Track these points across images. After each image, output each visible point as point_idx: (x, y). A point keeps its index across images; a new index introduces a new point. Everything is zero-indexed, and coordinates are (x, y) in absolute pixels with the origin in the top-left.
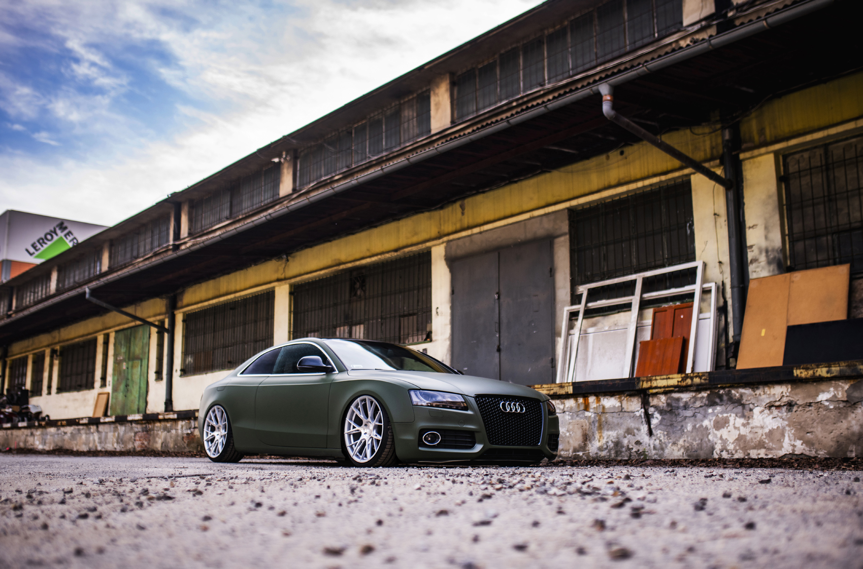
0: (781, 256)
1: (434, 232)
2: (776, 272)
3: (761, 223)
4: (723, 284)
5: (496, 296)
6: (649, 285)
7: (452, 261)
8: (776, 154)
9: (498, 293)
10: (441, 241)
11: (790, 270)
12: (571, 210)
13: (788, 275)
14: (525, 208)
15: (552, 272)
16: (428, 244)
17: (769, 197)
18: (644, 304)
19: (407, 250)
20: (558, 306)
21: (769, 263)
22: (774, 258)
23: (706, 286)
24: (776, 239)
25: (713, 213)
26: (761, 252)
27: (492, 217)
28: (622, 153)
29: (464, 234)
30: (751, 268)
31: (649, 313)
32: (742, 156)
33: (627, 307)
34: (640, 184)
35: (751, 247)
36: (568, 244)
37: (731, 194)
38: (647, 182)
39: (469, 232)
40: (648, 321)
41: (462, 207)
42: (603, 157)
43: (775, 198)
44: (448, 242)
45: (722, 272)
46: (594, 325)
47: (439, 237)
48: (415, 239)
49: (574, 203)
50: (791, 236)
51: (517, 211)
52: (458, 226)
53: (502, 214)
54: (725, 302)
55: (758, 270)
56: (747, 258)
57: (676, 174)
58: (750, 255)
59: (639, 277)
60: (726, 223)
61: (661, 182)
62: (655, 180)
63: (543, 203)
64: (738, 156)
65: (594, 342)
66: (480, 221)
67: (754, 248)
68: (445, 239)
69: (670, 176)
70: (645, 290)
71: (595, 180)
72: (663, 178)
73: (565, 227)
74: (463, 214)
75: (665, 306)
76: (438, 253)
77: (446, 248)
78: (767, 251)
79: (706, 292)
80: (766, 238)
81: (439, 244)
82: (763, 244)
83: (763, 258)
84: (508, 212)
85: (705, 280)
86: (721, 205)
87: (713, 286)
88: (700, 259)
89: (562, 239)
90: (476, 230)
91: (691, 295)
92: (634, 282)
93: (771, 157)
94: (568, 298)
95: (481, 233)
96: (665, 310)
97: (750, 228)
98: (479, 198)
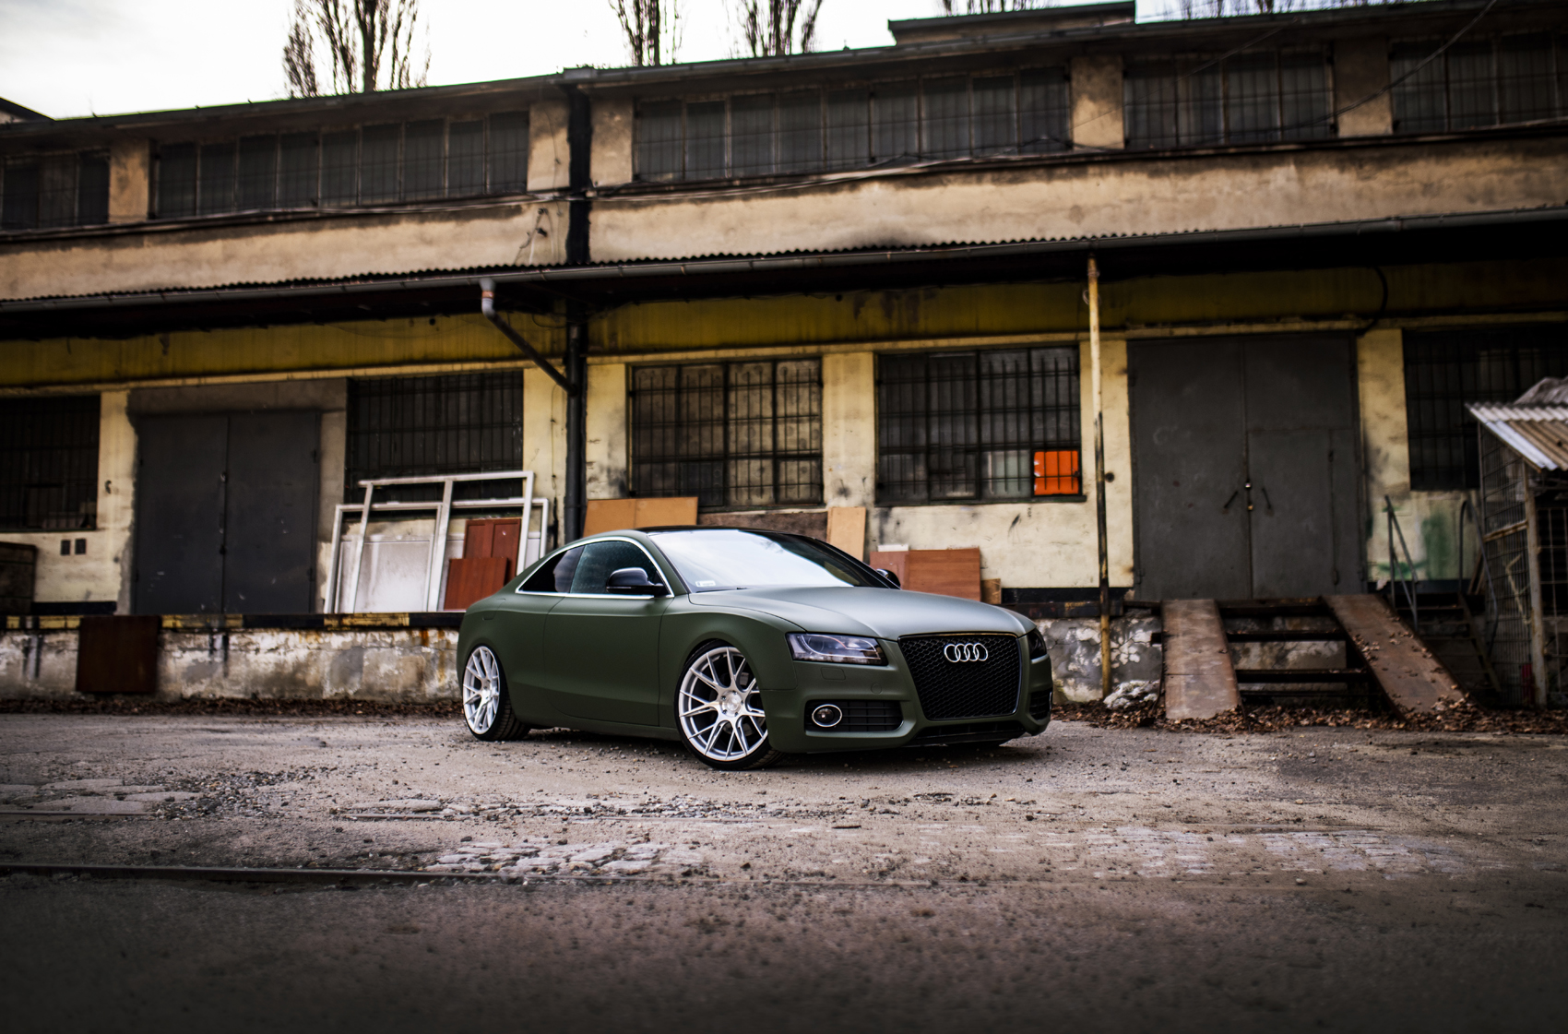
0: (624, 478)
1: (107, 369)
2: (618, 495)
3: (604, 438)
4: (556, 501)
5: (223, 479)
6: (461, 490)
7: (139, 418)
8: (628, 365)
9: (226, 474)
10: (124, 386)
11: (632, 495)
12: (350, 380)
13: (633, 501)
14: (277, 363)
15: (317, 456)
16: (97, 387)
17: (617, 411)
18: (455, 513)
19: (53, 389)
20: (325, 502)
21: (611, 483)
22: (617, 480)
23: (537, 501)
24: (620, 459)
25: (550, 418)
26: (602, 469)
27: (218, 366)
28: (432, 322)
29: (169, 383)
30: (589, 487)
31: (461, 524)
32: (589, 360)
33: (432, 514)
34: (457, 367)
35: (591, 463)
36: (344, 423)
37: (573, 401)
38: (467, 366)
39: (179, 382)
40: (460, 533)
41: (165, 343)
42: (406, 322)
43: (623, 414)
44: (134, 390)
45: (555, 487)
46: (378, 531)
47: (119, 379)
48: (67, 375)
49: (360, 372)
50: (636, 458)
51: (263, 365)
52: (155, 369)
53: (236, 364)
54: (556, 522)
55: (597, 490)
56: (585, 475)
57: (507, 365)
58: (589, 472)
59: (448, 480)
60: (565, 431)
61: (486, 369)
62: (478, 366)
63: (307, 362)
64: (584, 359)
65: (380, 553)
66: (197, 367)
67: (594, 465)
68: (132, 385)
69: (499, 365)
70: (455, 497)
71: (390, 349)
72: (490, 365)
73: (342, 400)
74: (165, 352)
75: (482, 518)
76: (114, 401)
77: (130, 399)
78: (609, 471)
79: (536, 507)
80: (609, 456)
81: (117, 391)
82: (606, 462)
83: (604, 478)
84: (247, 364)
85: (535, 495)
86: (560, 411)
87: (544, 502)
88: (528, 469)
89: (336, 415)
90: (191, 382)
91: (519, 510)
92: (441, 486)
93: (622, 368)
94: (341, 493)
95: (198, 386)
96: (482, 523)
97: (591, 441)
98: (197, 336)
